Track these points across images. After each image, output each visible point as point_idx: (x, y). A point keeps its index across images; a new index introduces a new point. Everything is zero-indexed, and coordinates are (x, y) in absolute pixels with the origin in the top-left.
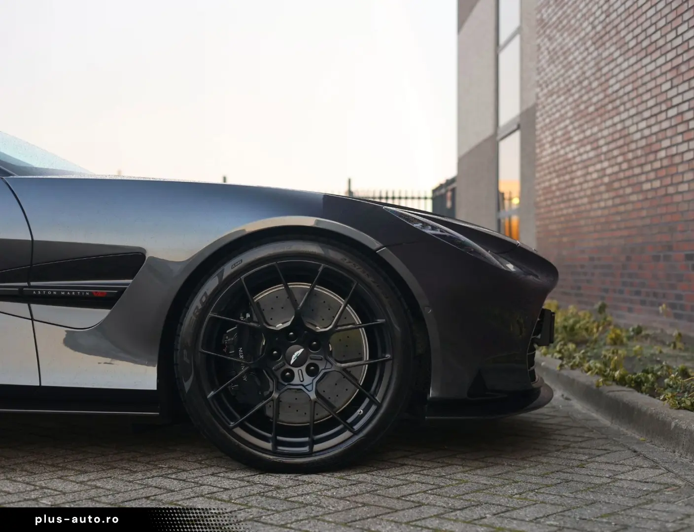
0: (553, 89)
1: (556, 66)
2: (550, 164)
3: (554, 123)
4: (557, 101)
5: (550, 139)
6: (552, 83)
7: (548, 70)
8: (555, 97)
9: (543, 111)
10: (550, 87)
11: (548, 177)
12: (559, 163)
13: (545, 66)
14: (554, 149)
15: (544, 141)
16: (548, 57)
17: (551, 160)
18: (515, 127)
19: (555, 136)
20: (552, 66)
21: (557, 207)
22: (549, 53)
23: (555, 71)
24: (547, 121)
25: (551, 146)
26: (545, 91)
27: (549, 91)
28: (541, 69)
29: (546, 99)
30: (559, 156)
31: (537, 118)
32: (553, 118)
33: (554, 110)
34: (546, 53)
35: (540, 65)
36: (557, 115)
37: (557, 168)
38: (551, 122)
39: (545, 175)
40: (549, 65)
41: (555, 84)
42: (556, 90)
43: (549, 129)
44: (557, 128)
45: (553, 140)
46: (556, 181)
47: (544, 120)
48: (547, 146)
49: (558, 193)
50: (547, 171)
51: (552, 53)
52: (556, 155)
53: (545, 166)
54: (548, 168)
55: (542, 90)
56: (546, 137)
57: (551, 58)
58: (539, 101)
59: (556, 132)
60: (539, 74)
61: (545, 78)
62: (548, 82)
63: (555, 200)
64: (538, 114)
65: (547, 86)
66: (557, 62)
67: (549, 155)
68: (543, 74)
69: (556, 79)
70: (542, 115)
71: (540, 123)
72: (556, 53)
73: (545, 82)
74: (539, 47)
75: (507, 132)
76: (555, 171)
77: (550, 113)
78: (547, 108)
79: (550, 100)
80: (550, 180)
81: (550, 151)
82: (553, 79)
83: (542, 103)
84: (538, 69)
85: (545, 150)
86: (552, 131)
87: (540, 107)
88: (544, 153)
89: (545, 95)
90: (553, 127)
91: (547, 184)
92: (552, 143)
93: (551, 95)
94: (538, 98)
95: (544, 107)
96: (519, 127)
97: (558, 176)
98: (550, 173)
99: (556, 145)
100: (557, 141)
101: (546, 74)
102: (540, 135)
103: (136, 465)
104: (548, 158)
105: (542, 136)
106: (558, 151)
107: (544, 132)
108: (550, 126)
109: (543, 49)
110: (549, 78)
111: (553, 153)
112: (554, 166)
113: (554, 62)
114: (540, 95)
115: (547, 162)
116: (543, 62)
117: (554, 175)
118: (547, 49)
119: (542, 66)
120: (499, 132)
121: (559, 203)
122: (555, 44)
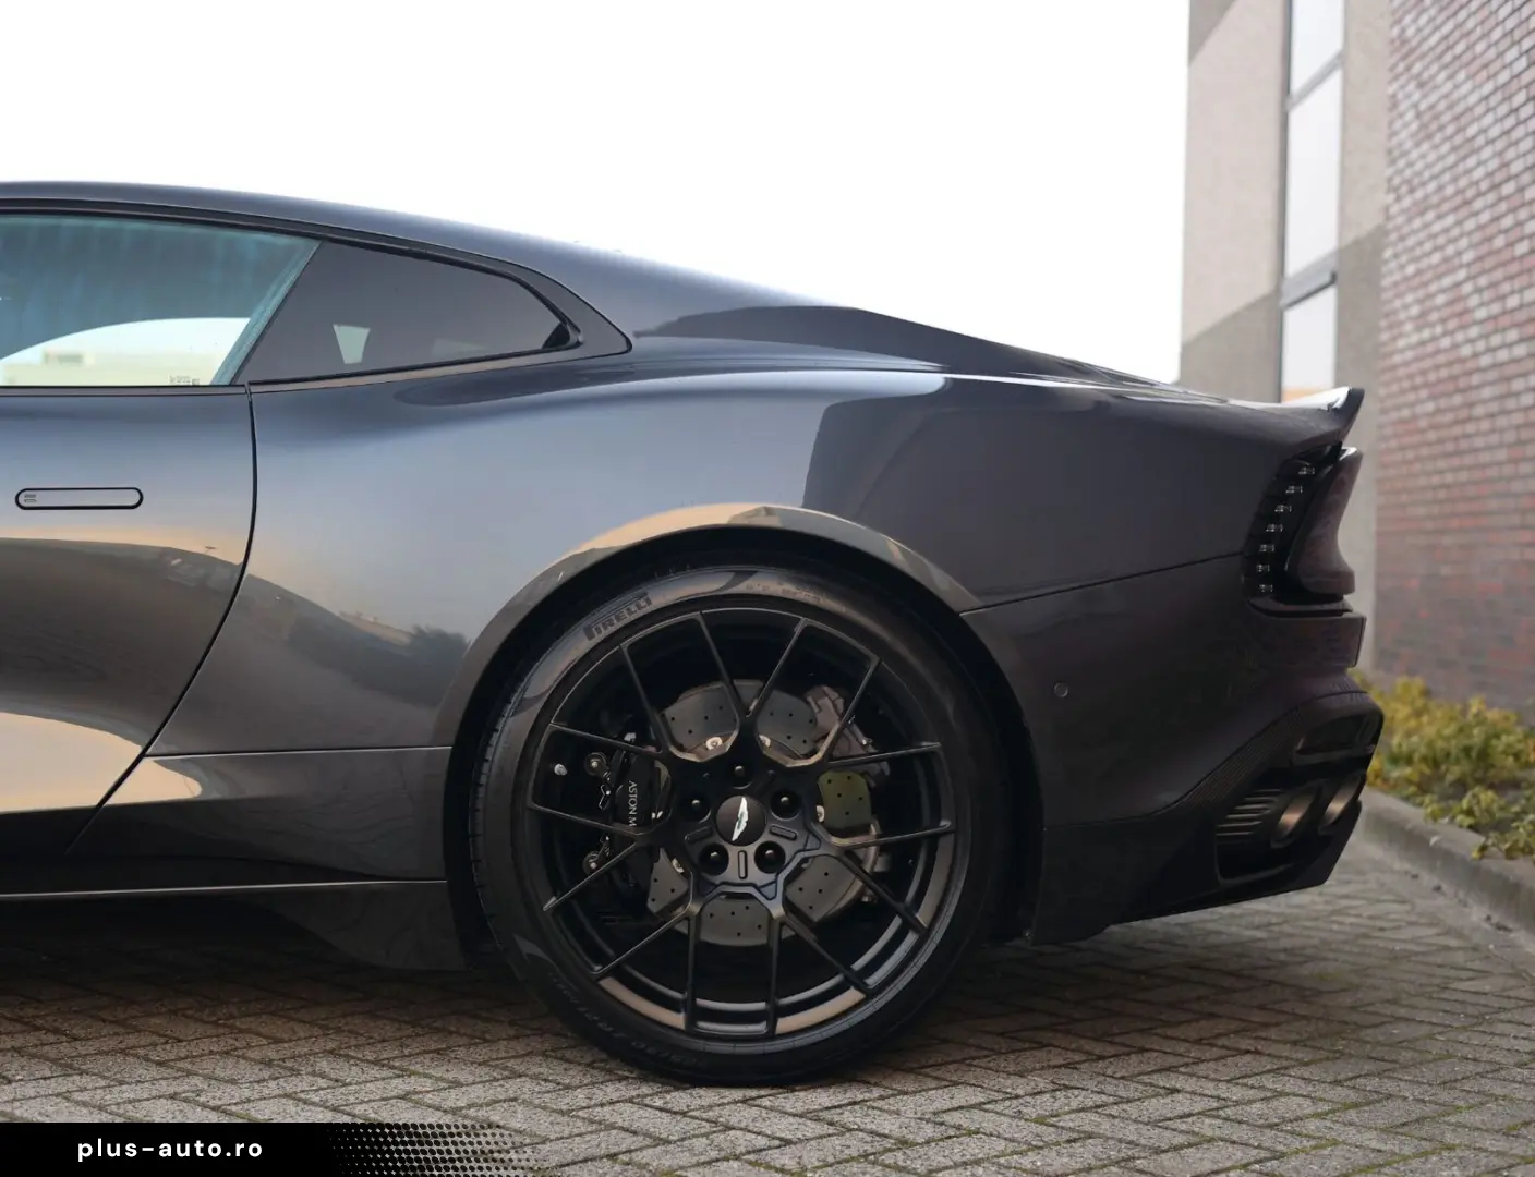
0: (1426, 197)
1: (1436, 147)
2: (1414, 368)
3: (1429, 275)
4: (1437, 227)
5: (1415, 310)
6: (1423, 184)
7: (1414, 155)
8: (1430, 216)
9: (1400, 247)
10: (1419, 194)
11: (1411, 397)
12: (1437, 367)
13: (1409, 144)
14: (1426, 334)
15: (1402, 316)
16: (1414, 126)
17: (1417, 359)
18: (1326, 278)
19: (1428, 304)
20: (1425, 147)
21: (1430, 466)
22: (1418, 115)
23: (1432, 157)
24: (1411, 269)
25: (1419, 329)
26: (1407, 202)
27: (1415, 203)
28: (1396, 153)
29: (1410, 220)
30: (1438, 352)
31: (1386, 262)
32: (1424, 263)
33: (1428, 246)
34: (1410, 115)
35: (1395, 141)
36: (1436, 258)
37: (1432, 377)
38: (1419, 273)
39: (1403, 392)
40: (1417, 145)
41: (1432, 186)
42: (1435, 199)
43: (1414, 289)
44: (1433, 287)
45: (1423, 314)
46: (1430, 407)
47: (1402, 267)
48: (1409, 327)
49: (1432, 436)
50: (1406, 384)
51: (1426, 118)
52: (1430, 348)
53: (1401, 372)
54: (1411, 377)
55: (1398, 199)
56: (1406, 307)
57: (1423, 126)
58: (1390, 225)
59: (1431, 296)
60: (1393, 162)
61: (1408, 173)
62: (1416, 181)
63: (1424, 452)
64: (1388, 253)
65: (1412, 191)
66: (1438, 138)
67: (1411, 347)
68: (1401, 163)
69: (1434, 177)
70: (1396, 256)
71: (1391, 273)
72: (1436, 117)
73: (1408, 182)
74: (1394, 103)
75: (1305, 291)
76: (1426, 385)
77: (1418, 252)
78: (1411, 241)
79: (1417, 223)
80: (1412, 405)
81: (1414, 339)
82: (1427, 175)
83: (1398, 228)
84: (1390, 152)
85: (1401, 335)
86: (1421, 293)
87: (1393, 237)
88: (1401, 343)
89: (1403, 211)
90: (1425, 284)
91: (1406, 413)
92: (1421, 321)
93: (1422, 213)
94: (1388, 218)
95: (1402, 238)
96: (1334, 279)
97: (1433, 397)
98: (1415, 388)
99: (1432, 325)
100: (1434, 316)
101: (1410, 164)
102: (1390, 301)
103: (566, 1070)
104: (1409, 355)
105: (1398, 303)
106: (1434, 339)
107: (1399, 295)
108: (1417, 281)
109: (1403, 107)
110: (1419, 174)
111: (1423, 343)
112: (1423, 372)
113: (1429, 137)
114: (1394, 210)
115: (1406, 364)
116: (1404, 135)
117: (1424, 393)
118: (1415, 105)
119: (1400, 145)
120: (1285, 287)
121: (1434, 458)
122: (1433, 98)
